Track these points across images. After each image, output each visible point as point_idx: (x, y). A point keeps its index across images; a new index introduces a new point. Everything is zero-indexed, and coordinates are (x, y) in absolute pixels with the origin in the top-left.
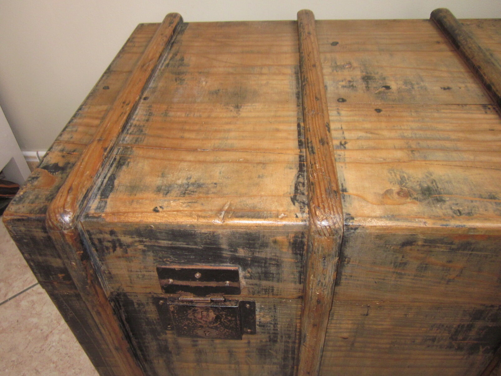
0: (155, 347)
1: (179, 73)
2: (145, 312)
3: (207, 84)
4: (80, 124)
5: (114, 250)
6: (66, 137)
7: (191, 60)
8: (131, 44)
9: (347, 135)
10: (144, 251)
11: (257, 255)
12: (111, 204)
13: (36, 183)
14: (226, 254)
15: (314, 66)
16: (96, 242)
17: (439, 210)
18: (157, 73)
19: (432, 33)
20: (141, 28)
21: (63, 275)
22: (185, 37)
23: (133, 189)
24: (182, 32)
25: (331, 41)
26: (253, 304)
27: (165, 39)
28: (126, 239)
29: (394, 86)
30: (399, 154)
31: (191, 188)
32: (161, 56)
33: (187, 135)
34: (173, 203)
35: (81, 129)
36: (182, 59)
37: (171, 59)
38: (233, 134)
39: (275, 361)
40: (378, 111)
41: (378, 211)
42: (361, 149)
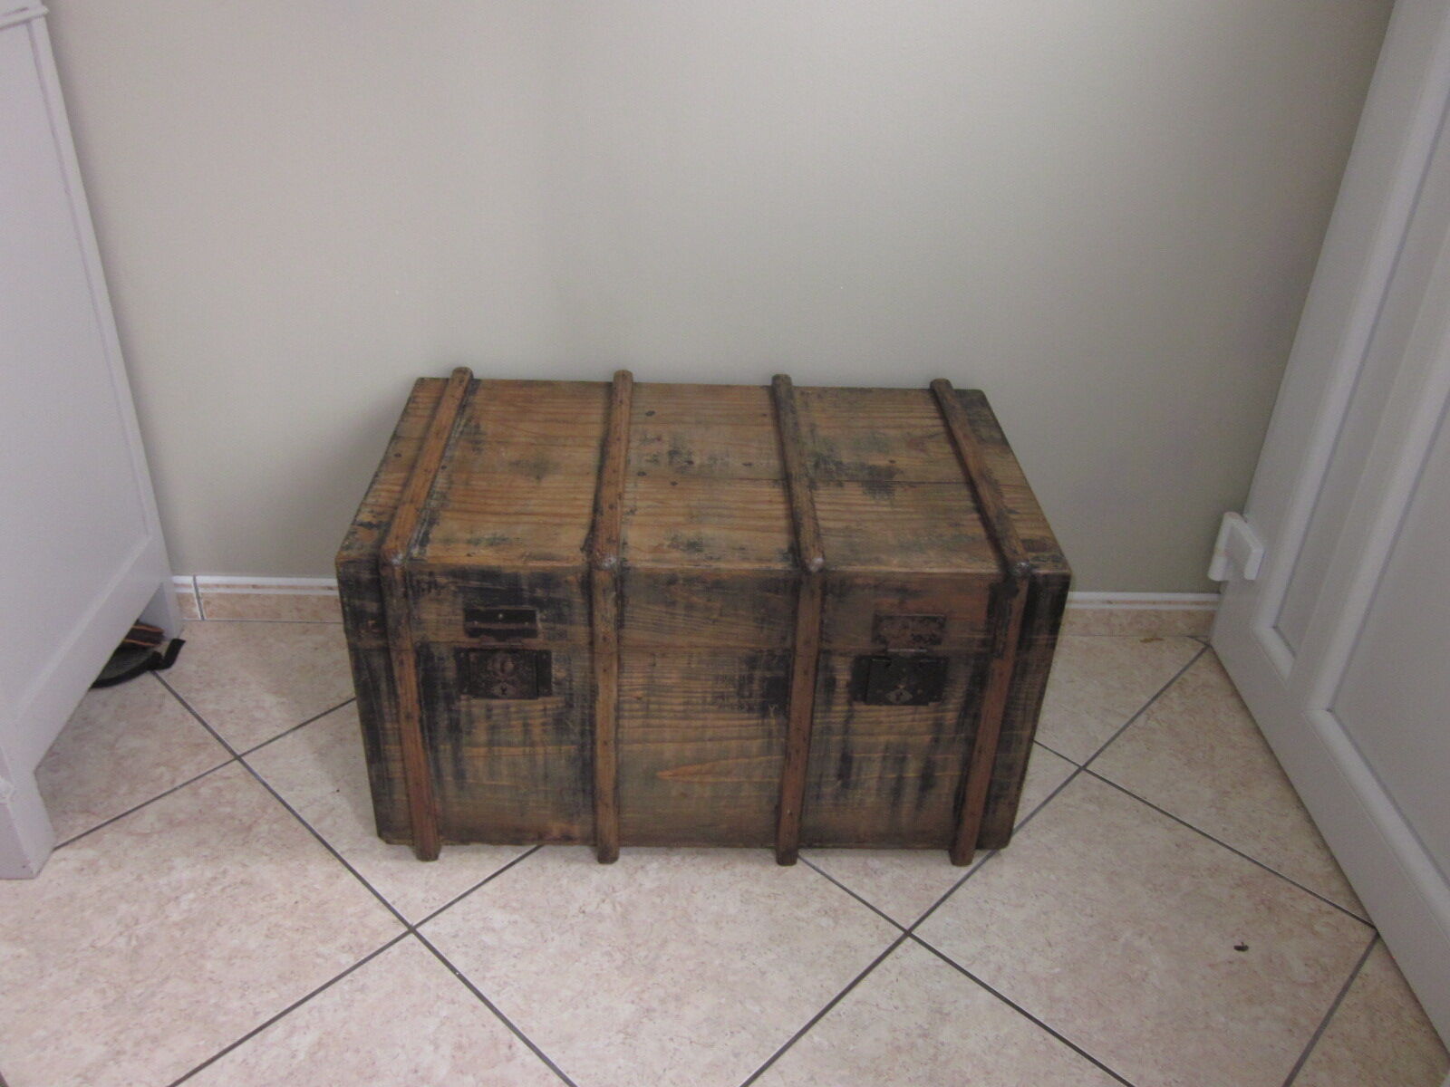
0: (446, 722)
1: (477, 442)
2: (443, 670)
3: (508, 454)
4: (383, 490)
5: (429, 591)
6: (370, 500)
7: (488, 427)
8: (414, 405)
9: (639, 504)
10: (455, 592)
11: (552, 595)
12: (430, 551)
13: (357, 536)
14: (526, 595)
15: (619, 439)
16: (415, 583)
17: (696, 556)
18: (452, 441)
19: (764, 403)
20: (421, 383)
21: (373, 622)
22: (479, 398)
23: (447, 541)
24: (474, 392)
25: (647, 410)
26: (548, 653)
27: (457, 402)
28: (442, 580)
29: (697, 461)
30: (681, 519)
31: (497, 541)
32: (454, 422)
33: (489, 501)
34: (483, 551)
35: (383, 494)
36: (478, 426)
37: (465, 426)
38: (533, 502)
39: (573, 737)
40: (674, 484)
41: (648, 557)
42: (648, 515)
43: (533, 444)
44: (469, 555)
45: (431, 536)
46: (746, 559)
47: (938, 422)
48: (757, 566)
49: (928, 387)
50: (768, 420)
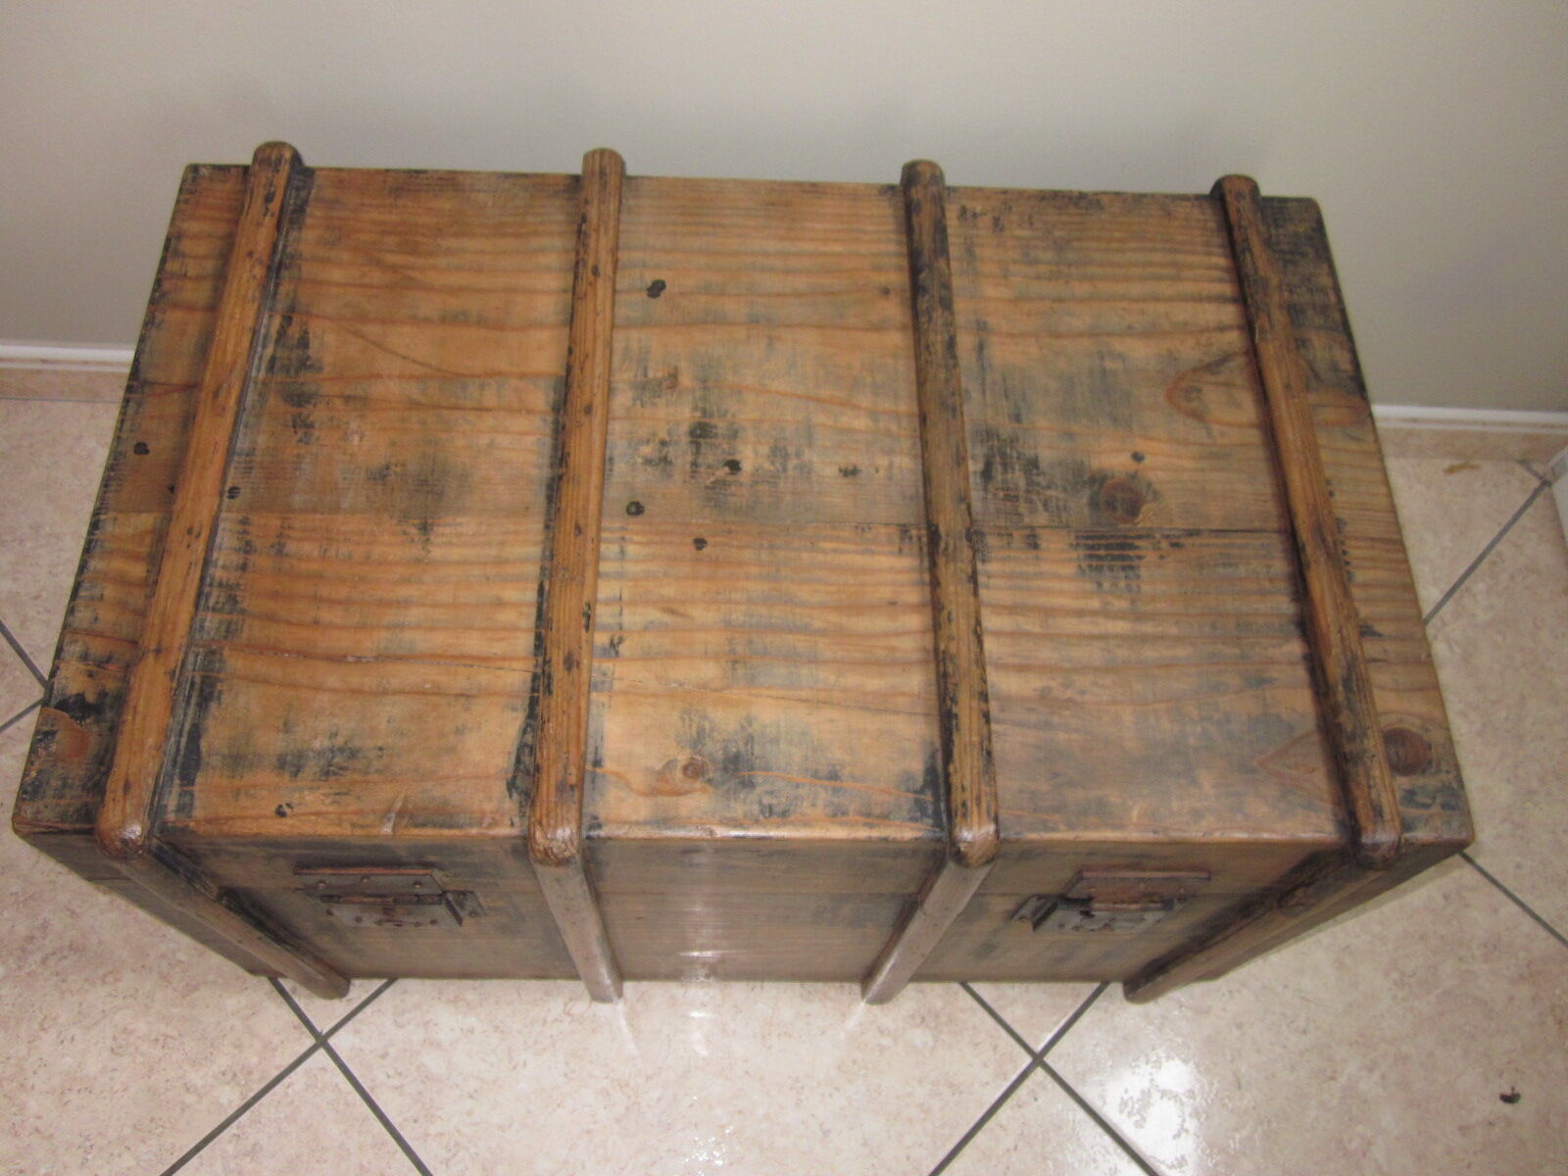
1: (303, 398)
3: (365, 443)
4: (108, 576)
5: (217, 856)
6: (83, 616)
7: (326, 343)
9: (627, 617)
10: (267, 859)
11: (458, 860)
12: (202, 799)
13: (54, 749)
16: (184, 851)
18: (251, 398)
20: (193, 186)
22: (309, 239)
23: (237, 761)
24: (299, 214)
25: (650, 279)
28: (236, 849)
29: (748, 461)
30: (711, 671)
31: (338, 759)
33: (327, 615)
34: (309, 797)
35: (109, 592)
36: (304, 343)
37: (280, 339)
38: (414, 615)
40: (700, 543)
42: (646, 657)
43: (414, 405)
44: (280, 813)
45: (204, 745)
46: (837, 814)
47: (1229, 313)
48: (862, 833)
49: (1206, 188)
50: (894, 310)
